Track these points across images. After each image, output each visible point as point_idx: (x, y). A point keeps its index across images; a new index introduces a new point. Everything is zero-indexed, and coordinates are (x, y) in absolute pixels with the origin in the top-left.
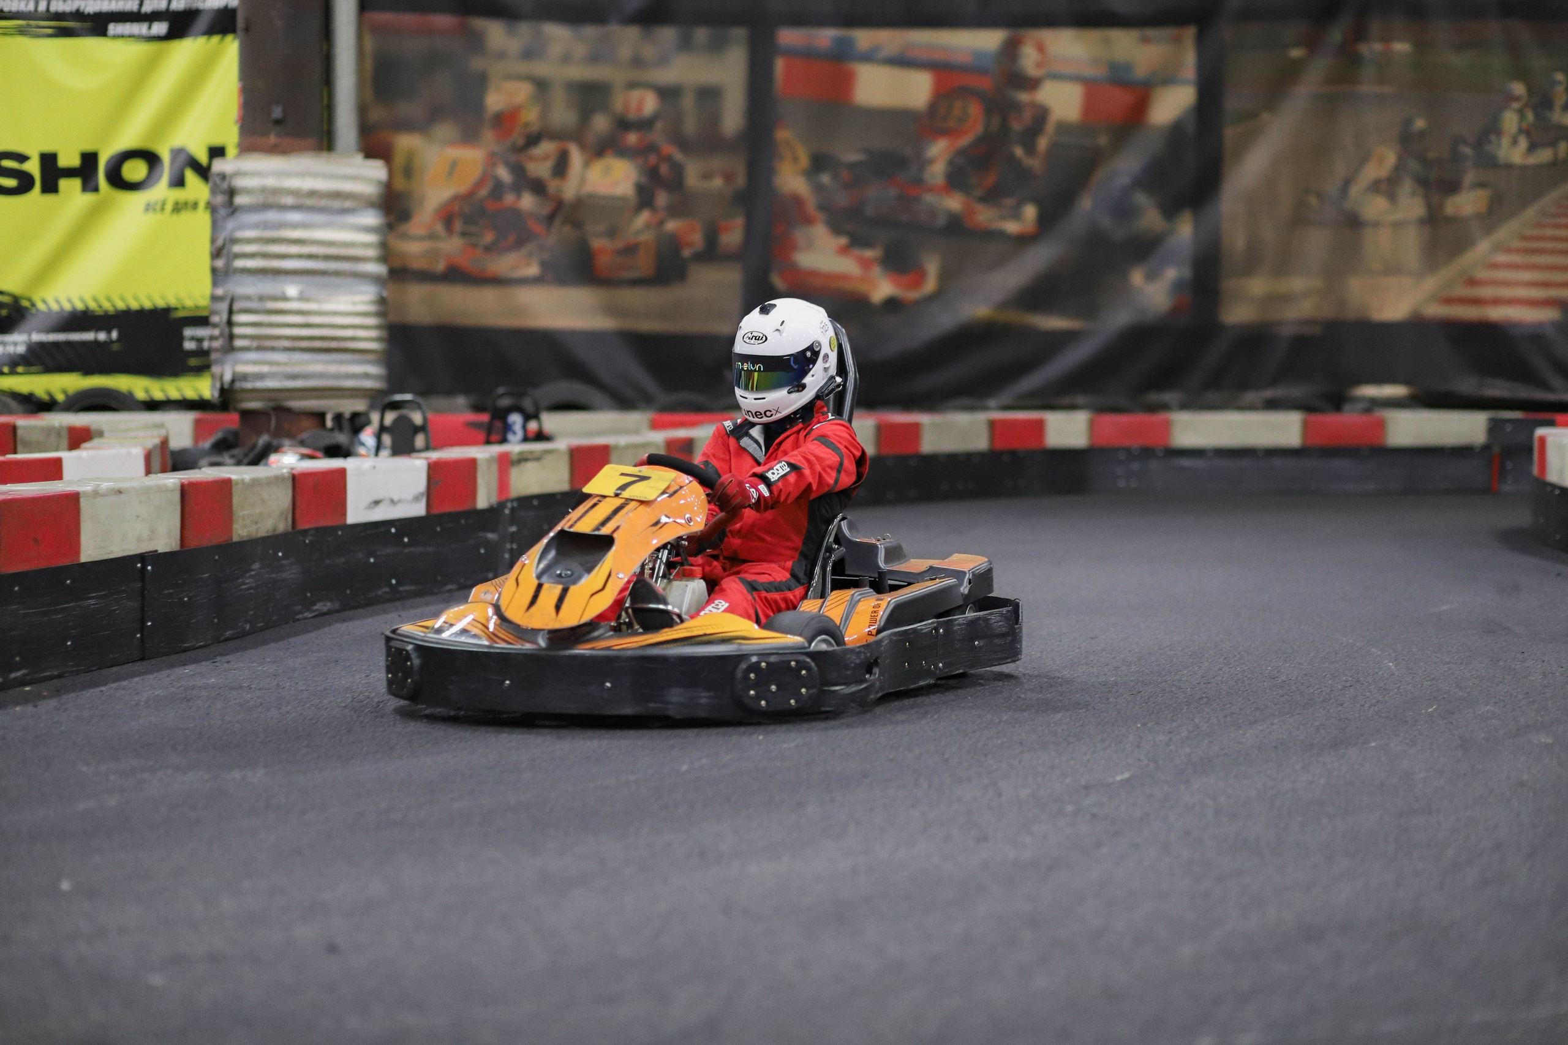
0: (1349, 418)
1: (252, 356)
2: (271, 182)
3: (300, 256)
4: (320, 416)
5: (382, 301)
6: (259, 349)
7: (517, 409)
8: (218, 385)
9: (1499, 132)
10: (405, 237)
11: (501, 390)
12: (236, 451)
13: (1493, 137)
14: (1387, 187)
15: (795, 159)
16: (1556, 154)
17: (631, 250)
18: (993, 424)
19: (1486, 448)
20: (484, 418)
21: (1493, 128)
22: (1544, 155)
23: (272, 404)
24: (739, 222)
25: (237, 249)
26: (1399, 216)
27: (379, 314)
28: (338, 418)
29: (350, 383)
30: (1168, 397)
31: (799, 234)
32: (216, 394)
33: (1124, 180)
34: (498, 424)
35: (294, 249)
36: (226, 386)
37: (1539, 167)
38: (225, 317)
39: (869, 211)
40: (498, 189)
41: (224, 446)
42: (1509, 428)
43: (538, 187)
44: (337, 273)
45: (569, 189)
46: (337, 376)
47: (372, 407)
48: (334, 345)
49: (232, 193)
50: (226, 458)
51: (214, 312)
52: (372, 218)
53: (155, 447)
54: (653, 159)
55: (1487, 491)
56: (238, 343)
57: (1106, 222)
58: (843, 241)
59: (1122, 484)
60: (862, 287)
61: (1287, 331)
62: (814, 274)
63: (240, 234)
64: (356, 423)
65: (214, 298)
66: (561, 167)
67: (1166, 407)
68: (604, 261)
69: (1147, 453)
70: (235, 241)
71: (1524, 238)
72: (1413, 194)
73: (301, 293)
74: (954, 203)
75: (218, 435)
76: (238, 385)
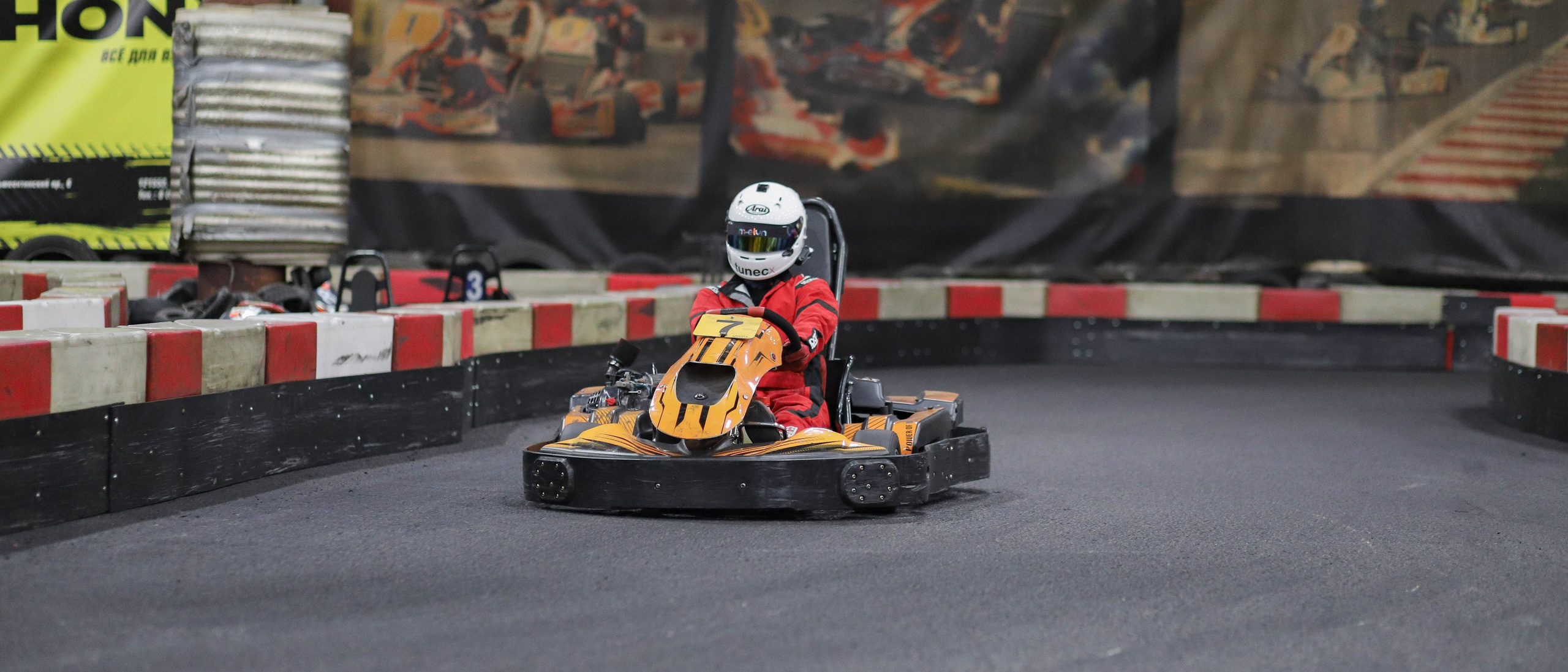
0: (1304, 293)
1: (213, 207)
2: (235, 33)
3: (263, 109)
4: (281, 269)
5: (344, 155)
6: (220, 200)
7: (476, 266)
8: (178, 236)
9: (1457, 11)
10: (366, 91)
11: (461, 247)
12: (194, 303)
13: (1452, 16)
14: (1347, 63)
15: (757, 23)
16: (1515, 35)
17: (590, 109)
18: (949, 291)
19: (1441, 325)
20: (444, 275)
21: (1452, 7)
22: (1504, 35)
23: (232, 256)
24: (700, 83)
25: (199, 99)
26: (1358, 93)
27: (340, 168)
28: (298, 271)
29: (310, 237)
30: (1127, 269)
31: (758, 97)
32: (176, 245)
33: (1083, 50)
34: (457, 281)
35: (257, 101)
36: (186, 237)
37: (1497, 46)
38: (186, 168)
39: (830, 76)
40: (457, 45)
41: (182, 297)
42: (1463, 306)
43: (498, 45)
44: (300, 127)
45: (529, 48)
46: (298, 230)
47: (331, 262)
48: (296, 198)
49: (195, 43)
50: (185, 310)
51: (175, 163)
52: (335, 72)
53: (115, 297)
54: (614, 18)
55: (1441, 369)
56: (199, 194)
57: (1066, 92)
58: (803, 105)
59: (1077, 354)
60: (823, 152)
61: (1242, 205)
62: (774, 137)
63: (202, 85)
64: (316, 277)
65: (176, 149)
66: (522, 24)
67: (1122, 279)
68: (562, 120)
69: (1103, 323)
70: (198, 92)
71: (1483, 117)
72: (1373, 70)
73: (263, 145)
74: (916, 70)
75: (178, 286)
76: (198, 237)
